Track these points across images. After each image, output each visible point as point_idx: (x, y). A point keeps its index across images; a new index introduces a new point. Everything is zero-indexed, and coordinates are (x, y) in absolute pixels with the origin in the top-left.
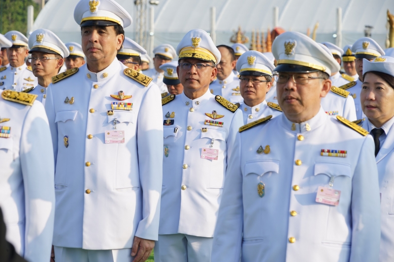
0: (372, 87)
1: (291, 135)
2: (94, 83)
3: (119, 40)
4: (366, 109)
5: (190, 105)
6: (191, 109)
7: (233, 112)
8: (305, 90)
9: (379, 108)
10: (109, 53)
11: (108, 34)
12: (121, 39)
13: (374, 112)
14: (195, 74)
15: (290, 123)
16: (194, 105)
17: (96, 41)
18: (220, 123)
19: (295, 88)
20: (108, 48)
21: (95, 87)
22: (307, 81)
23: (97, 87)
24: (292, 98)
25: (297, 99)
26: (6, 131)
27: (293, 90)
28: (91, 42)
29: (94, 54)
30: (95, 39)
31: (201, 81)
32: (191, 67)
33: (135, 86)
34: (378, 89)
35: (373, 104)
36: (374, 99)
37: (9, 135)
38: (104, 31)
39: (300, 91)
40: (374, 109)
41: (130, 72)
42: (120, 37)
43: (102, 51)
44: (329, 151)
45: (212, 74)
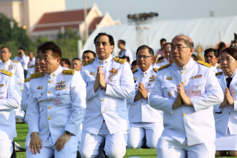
0: (226, 59)
1: (179, 72)
2: (102, 65)
3: (112, 48)
4: (223, 68)
5: (143, 75)
6: (143, 76)
8: (182, 53)
9: (229, 68)
10: (108, 54)
11: (107, 45)
12: (112, 47)
13: (226, 70)
14: (143, 61)
15: (178, 67)
17: (102, 49)
19: (178, 52)
20: (107, 51)
21: (102, 67)
22: (182, 49)
23: (103, 67)
24: (176, 56)
25: (179, 57)
27: (176, 53)
28: (100, 49)
29: (102, 54)
30: (101, 48)
34: (228, 59)
35: (226, 66)
36: (226, 63)
38: (105, 44)
39: (180, 53)
40: (227, 68)
42: (112, 46)
43: (105, 53)
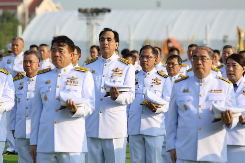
0: (231, 65)
1: (197, 84)
2: (105, 64)
3: (117, 45)
4: (229, 75)
5: (145, 75)
6: (146, 77)
7: (166, 78)
8: (205, 64)
9: (235, 75)
10: (112, 50)
11: (112, 41)
12: (117, 44)
13: (232, 76)
15: (197, 79)
16: (147, 75)
17: (106, 44)
18: (159, 83)
19: (201, 64)
20: (112, 48)
21: (105, 65)
22: (206, 61)
23: (106, 65)
25: (203, 68)
26: (76, 83)
27: (200, 64)
28: (104, 44)
29: (106, 50)
30: (106, 43)
31: (149, 65)
32: (144, 58)
33: (124, 65)
34: (234, 66)
35: (231, 73)
36: (232, 70)
37: (78, 84)
38: (110, 40)
39: (203, 65)
40: (232, 75)
41: (122, 59)
42: (117, 43)
43: (109, 49)
44: (214, 91)
45: (155, 60)
